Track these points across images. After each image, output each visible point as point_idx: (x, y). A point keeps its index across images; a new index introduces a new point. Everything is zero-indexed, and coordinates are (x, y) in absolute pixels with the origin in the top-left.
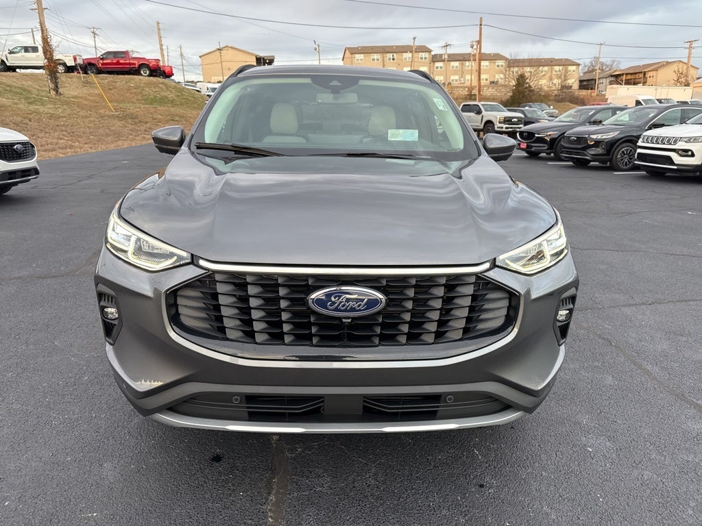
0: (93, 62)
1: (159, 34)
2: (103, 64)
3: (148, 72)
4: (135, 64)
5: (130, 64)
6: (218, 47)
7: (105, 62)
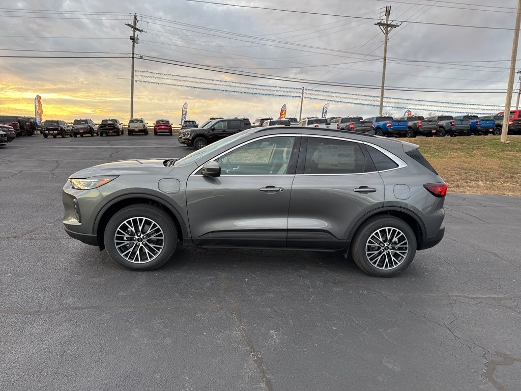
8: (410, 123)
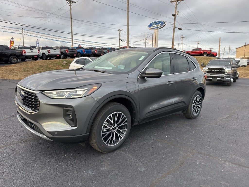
0: (189, 52)
1: (220, 42)
2: (192, 53)
3: (206, 55)
4: (202, 52)
5: (201, 52)
6: (245, 45)
7: (192, 52)
8: (92, 51)
